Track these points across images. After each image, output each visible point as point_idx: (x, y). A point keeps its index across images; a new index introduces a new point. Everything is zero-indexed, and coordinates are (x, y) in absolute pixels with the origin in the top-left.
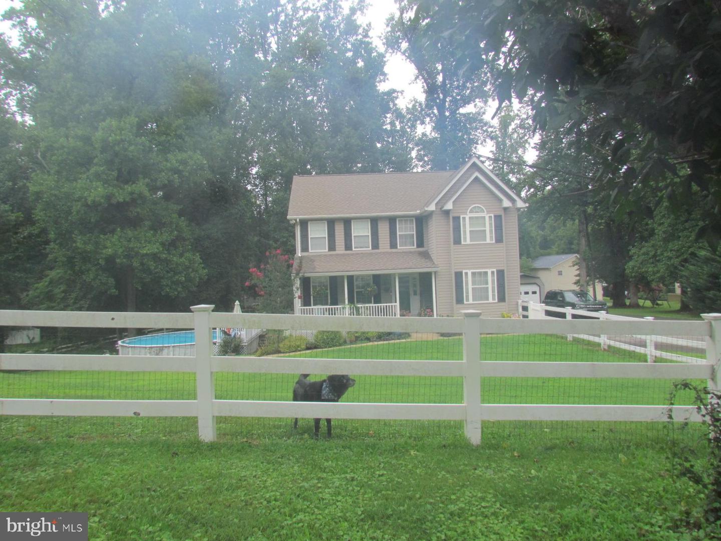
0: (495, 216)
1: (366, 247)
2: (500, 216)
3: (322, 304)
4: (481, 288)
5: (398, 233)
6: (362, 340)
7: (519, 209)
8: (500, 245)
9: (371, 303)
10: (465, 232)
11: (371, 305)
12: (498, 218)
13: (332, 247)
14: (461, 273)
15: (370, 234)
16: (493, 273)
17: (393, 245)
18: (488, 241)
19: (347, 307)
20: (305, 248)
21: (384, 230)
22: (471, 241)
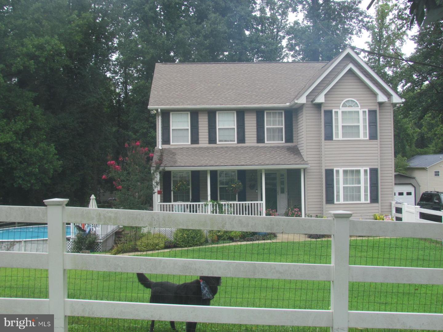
0: (369, 111)
1: (231, 141)
2: (375, 112)
3: (183, 201)
4: (352, 187)
5: (266, 127)
6: (224, 239)
7: (394, 105)
8: (374, 142)
9: (235, 200)
10: (337, 127)
11: (235, 202)
12: (373, 113)
13: (195, 139)
14: (332, 171)
15: (236, 127)
16: (366, 171)
17: (260, 139)
18: (362, 137)
19: (210, 204)
20: (166, 141)
21: (251, 123)
22: (343, 137)
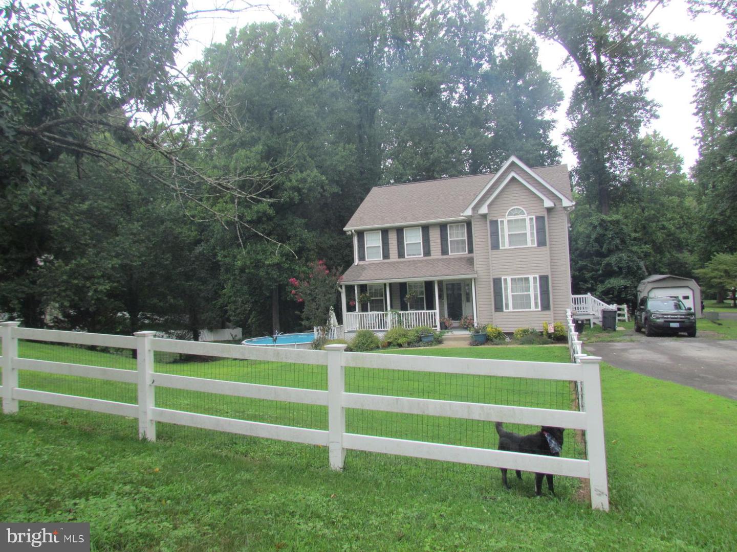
0: (537, 218)
1: (418, 255)
2: (543, 218)
3: (378, 311)
4: (523, 295)
5: (449, 239)
7: (565, 208)
8: (542, 248)
9: (423, 309)
10: (503, 236)
11: (422, 311)
12: (540, 219)
13: (386, 256)
14: (500, 279)
15: (421, 241)
16: (535, 278)
17: (444, 251)
18: (529, 245)
19: (389, 313)
20: (362, 258)
21: (435, 236)
22: (510, 245)
